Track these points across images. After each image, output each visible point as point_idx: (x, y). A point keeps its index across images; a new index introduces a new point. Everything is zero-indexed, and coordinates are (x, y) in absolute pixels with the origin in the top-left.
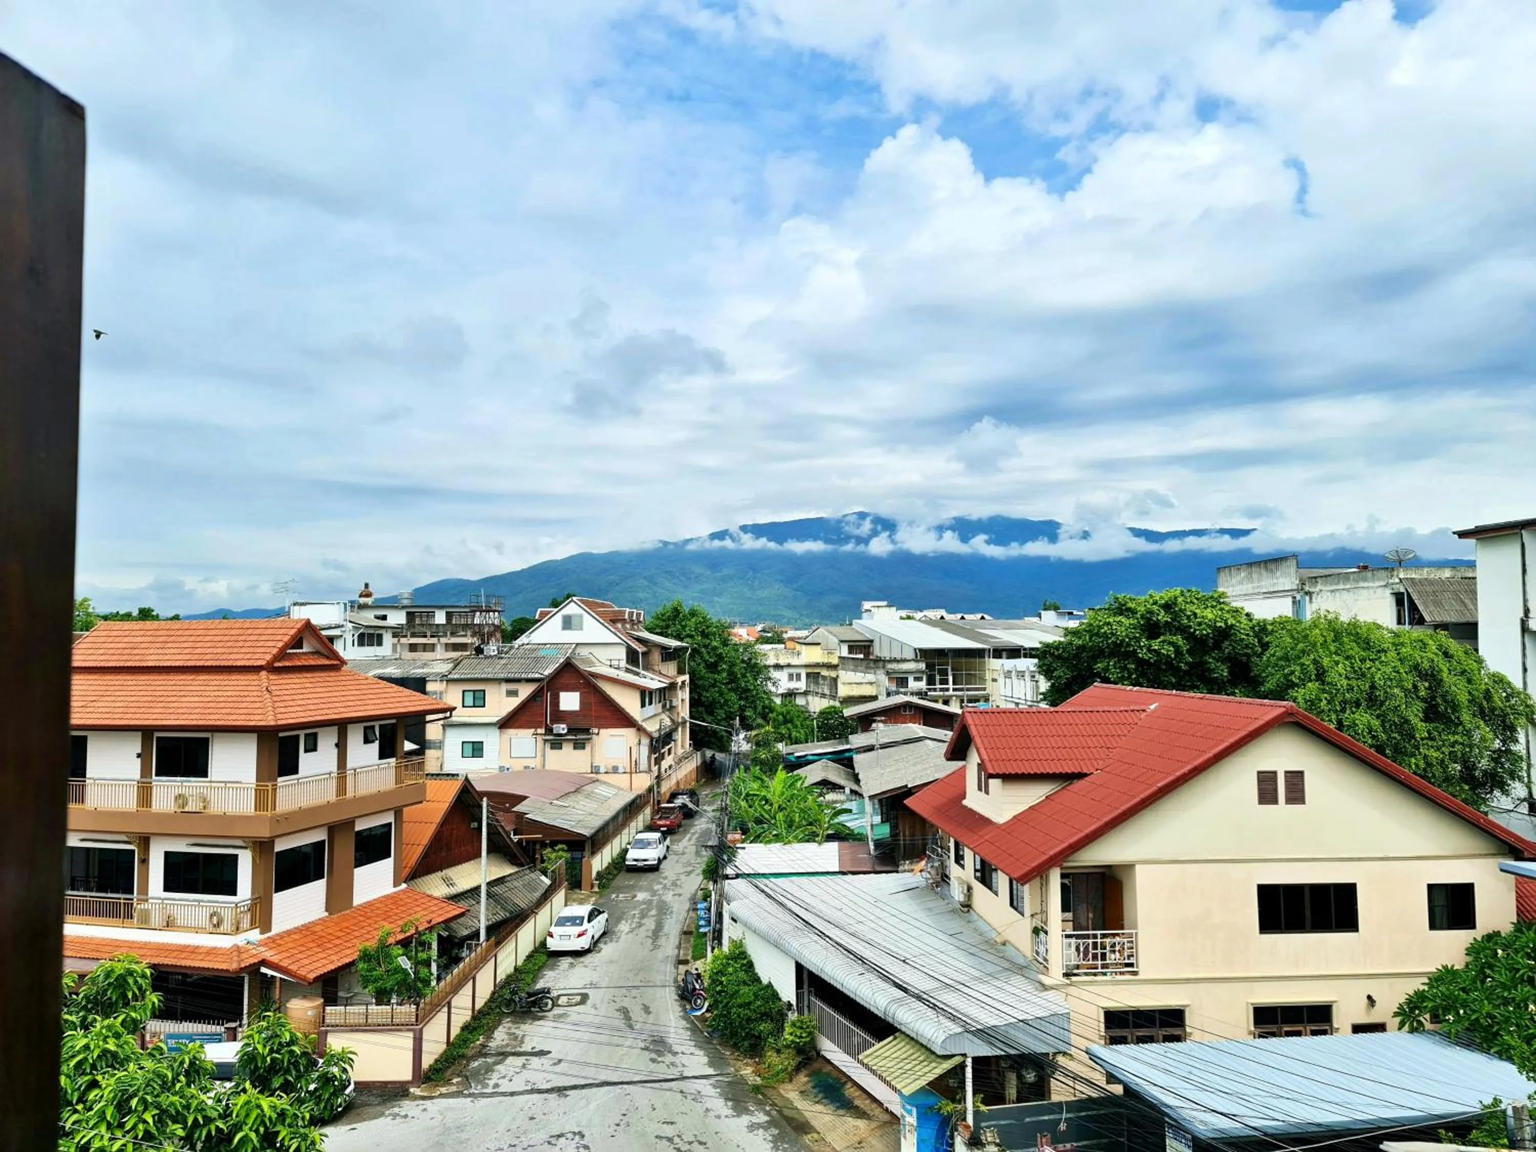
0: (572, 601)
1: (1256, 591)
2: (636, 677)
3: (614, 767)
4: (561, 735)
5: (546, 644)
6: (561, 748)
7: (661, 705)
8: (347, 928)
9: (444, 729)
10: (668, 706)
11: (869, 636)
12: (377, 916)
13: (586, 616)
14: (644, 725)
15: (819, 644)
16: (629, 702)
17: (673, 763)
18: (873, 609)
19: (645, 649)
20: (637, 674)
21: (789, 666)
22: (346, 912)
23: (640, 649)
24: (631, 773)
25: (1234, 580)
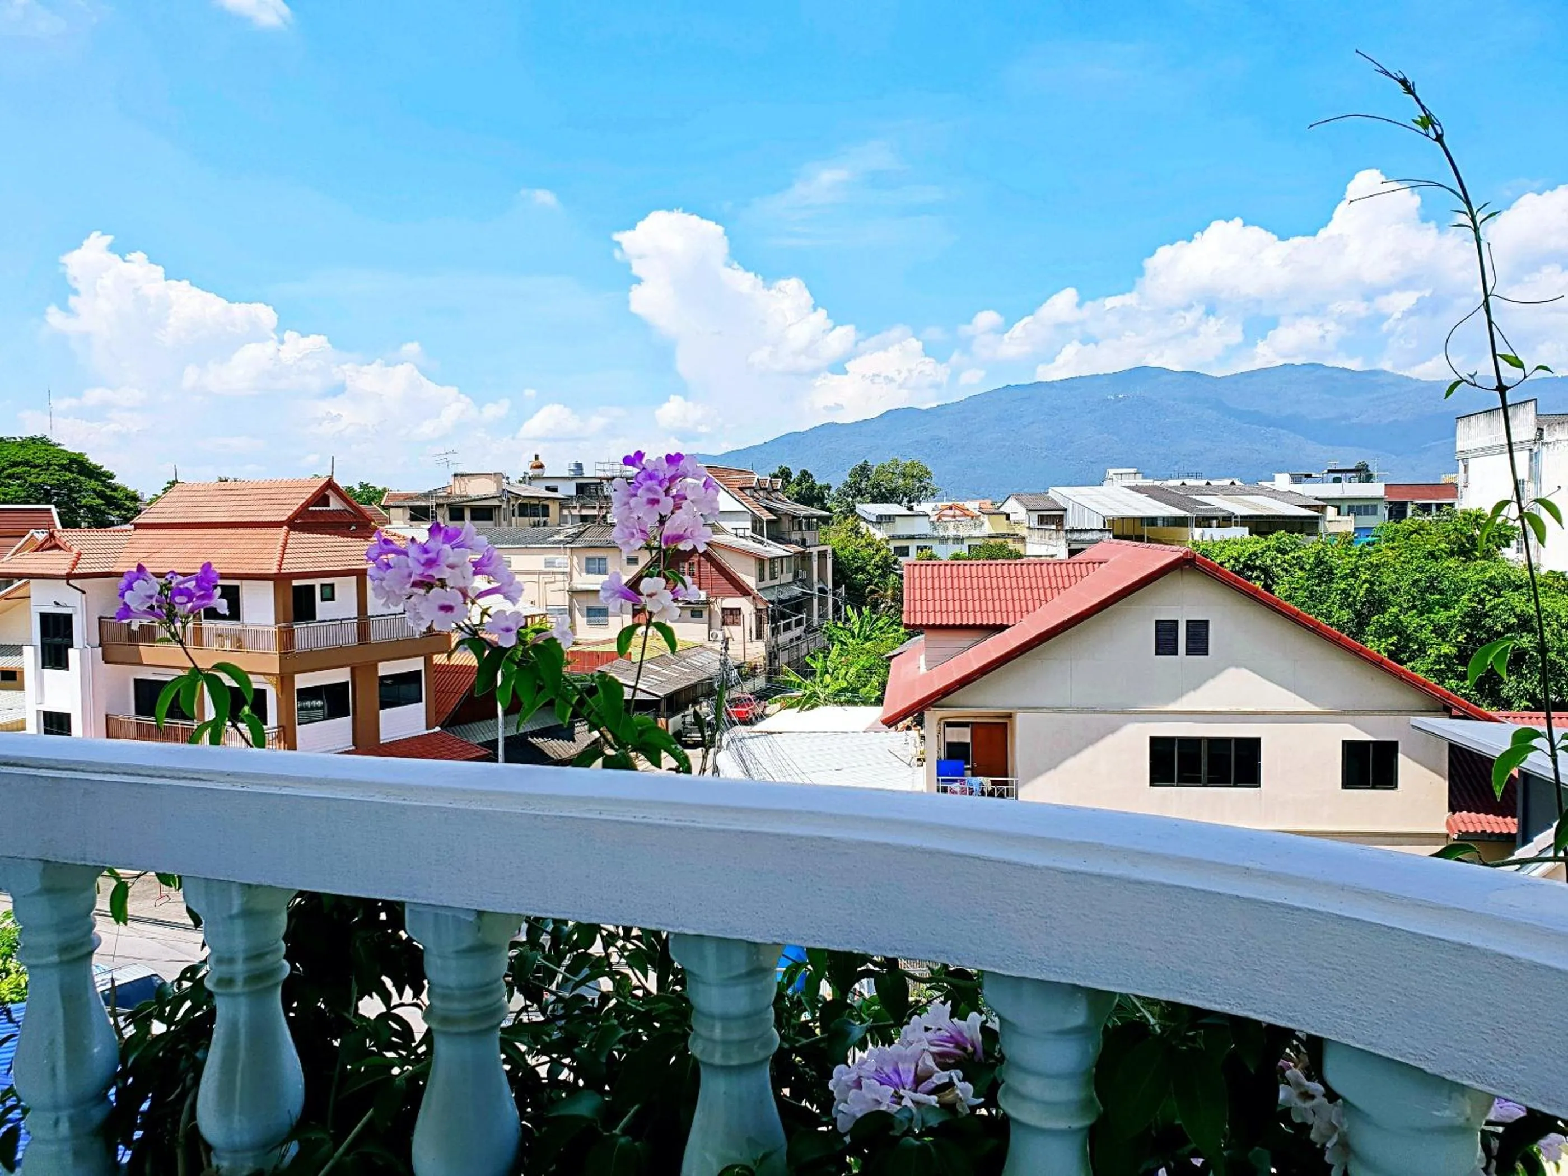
1: (1494, 443)
2: (759, 546)
3: (730, 636)
9: (570, 596)
11: (1063, 505)
12: (400, 752)
14: (761, 594)
15: (1005, 515)
16: (746, 571)
19: (773, 518)
20: (761, 542)
23: (765, 517)
24: (745, 642)
25: (1473, 432)
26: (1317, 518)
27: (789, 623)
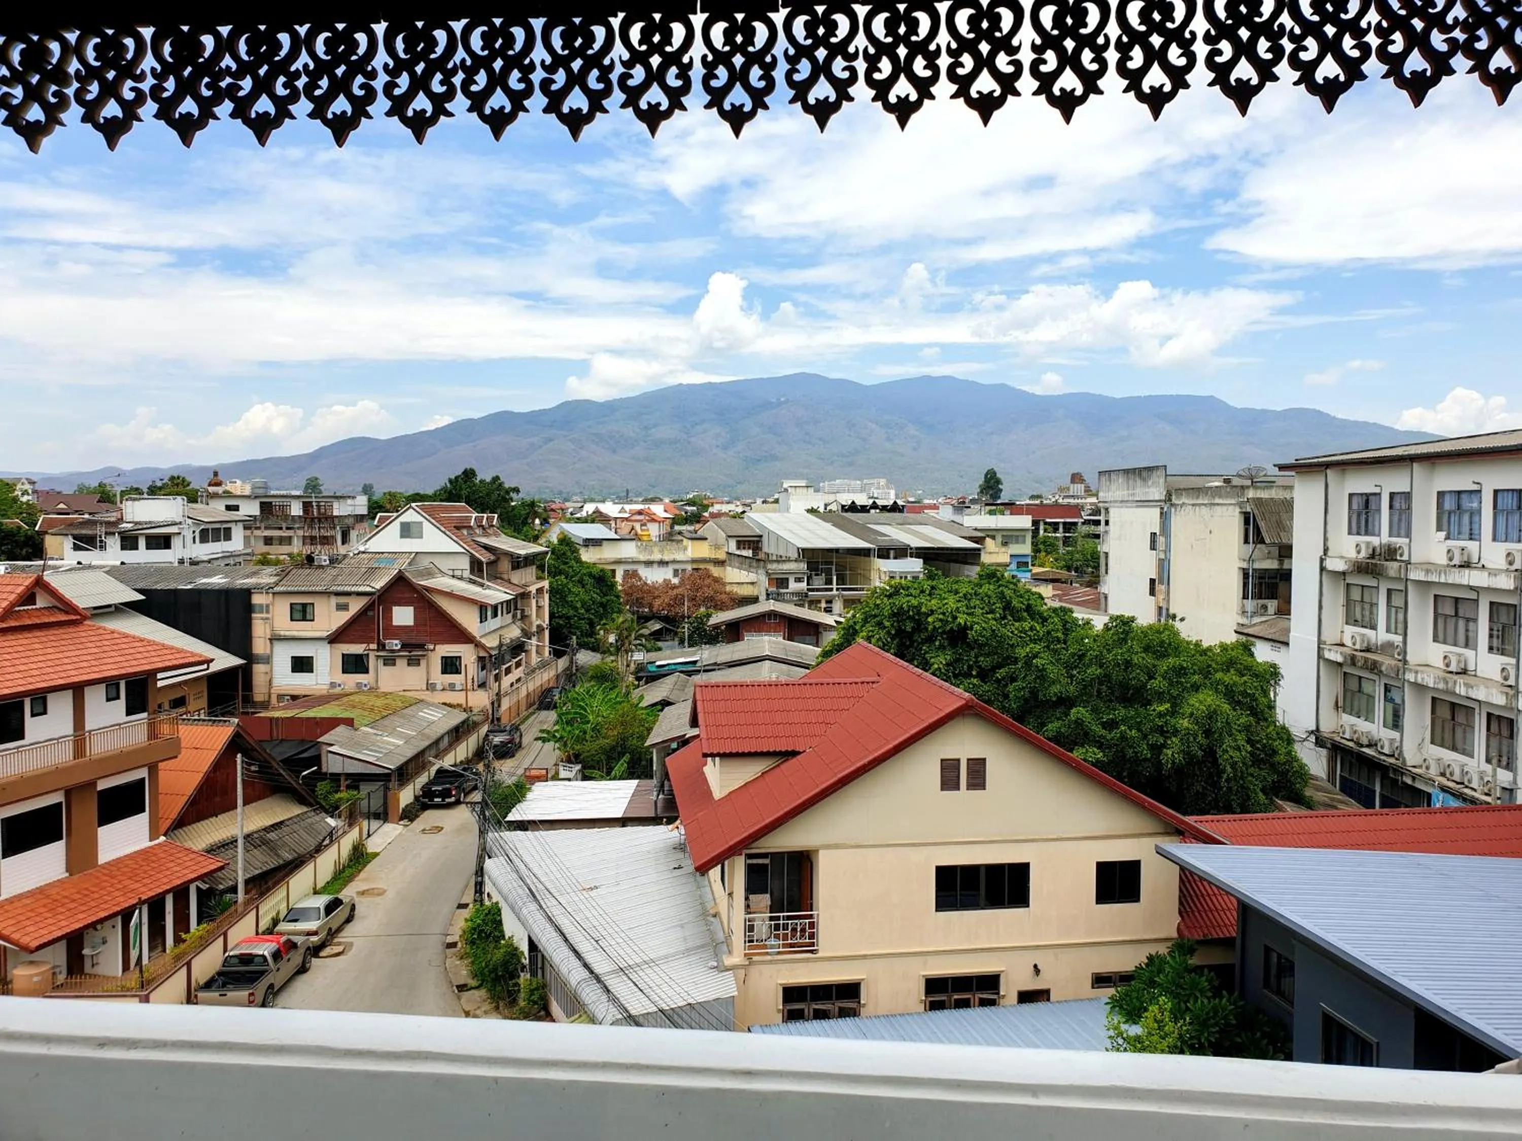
0: (411, 507)
1: (1130, 499)
2: (478, 589)
3: (450, 684)
4: (393, 651)
5: (383, 553)
6: (394, 664)
7: (510, 615)
8: (86, 889)
9: (271, 643)
10: (519, 616)
11: (758, 532)
12: (124, 874)
13: (426, 523)
14: (483, 641)
15: (706, 539)
16: (468, 619)
17: (523, 675)
18: (790, 490)
19: (492, 558)
20: (482, 585)
21: (674, 562)
22: (91, 871)
23: (484, 557)
24: (466, 690)
25: (1113, 487)
26: (979, 550)
27: (510, 667)
